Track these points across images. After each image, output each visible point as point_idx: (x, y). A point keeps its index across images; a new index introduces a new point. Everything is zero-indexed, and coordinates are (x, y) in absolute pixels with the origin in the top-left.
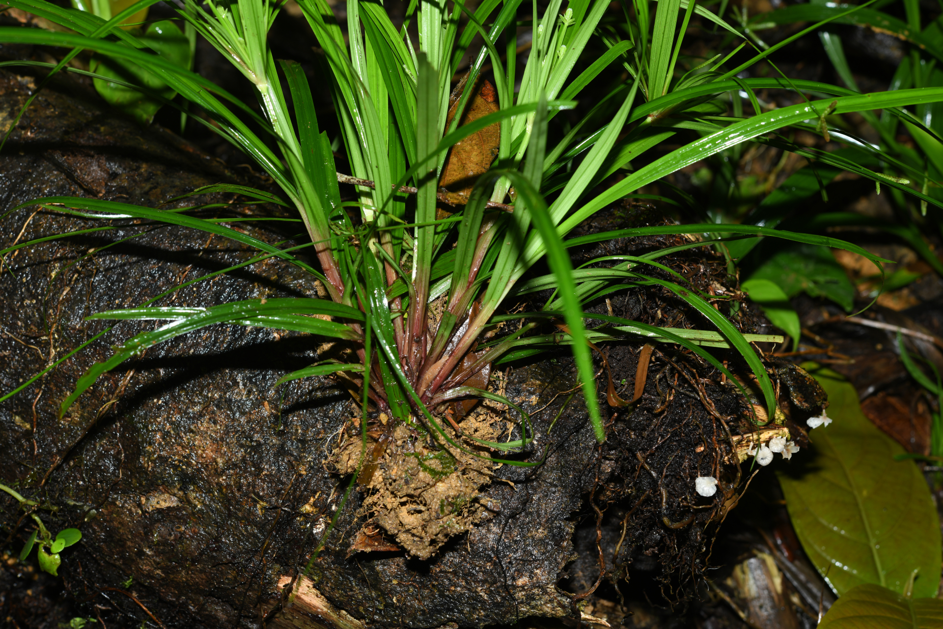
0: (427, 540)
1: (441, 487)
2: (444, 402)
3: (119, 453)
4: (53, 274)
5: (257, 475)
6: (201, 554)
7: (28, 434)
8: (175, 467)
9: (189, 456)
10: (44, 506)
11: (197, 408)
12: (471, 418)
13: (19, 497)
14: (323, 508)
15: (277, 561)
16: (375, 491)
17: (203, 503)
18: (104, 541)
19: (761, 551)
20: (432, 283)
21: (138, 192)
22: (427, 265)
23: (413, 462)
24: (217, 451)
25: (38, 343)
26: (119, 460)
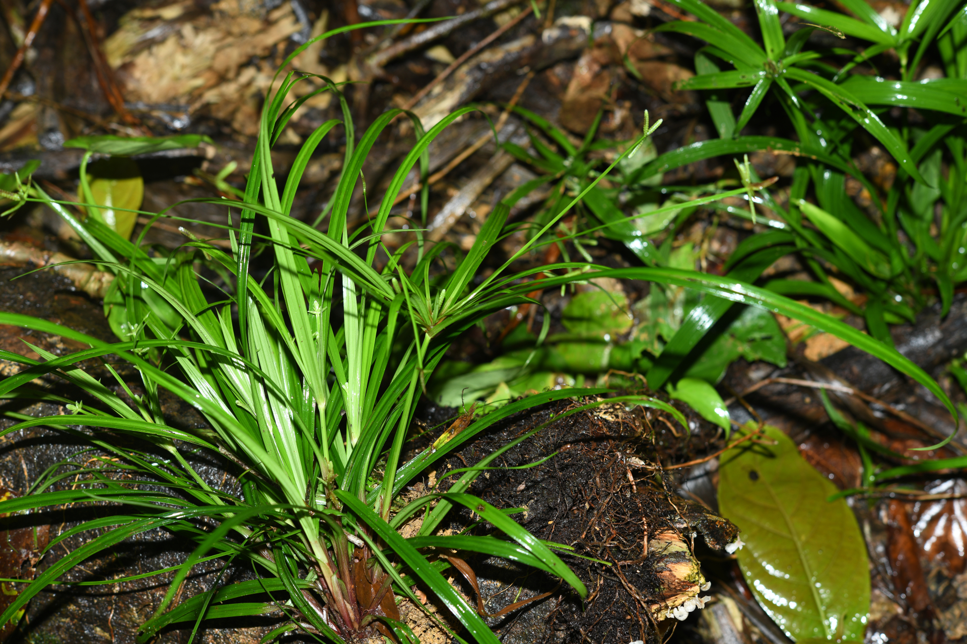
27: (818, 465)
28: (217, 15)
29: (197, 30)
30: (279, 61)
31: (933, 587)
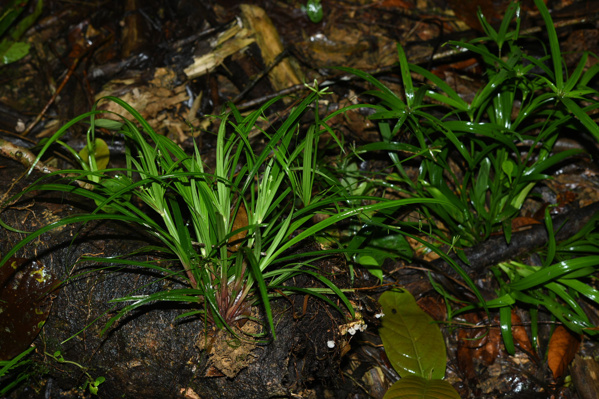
0: (232, 371)
1: (236, 351)
2: (235, 321)
3: (117, 347)
4: (88, 281)
5: (170, 351)
6: (151, 383)
7: (82, 342)
8: (139, 351)
9: (144, 346)
10: (91, 369)
11: (146, 328)
12: (246, 325)
13: (81, 366)
14: (195, 362)
15: (180, 383)
16: (213, 355)
17: (150, 363)
18: (114, 380)
19: (376, 366)
20: (228, 278)
21: (117, 247)
22: (226, 273)
23: (225, 343)
24: (154, 343)
25: (84, 308)
26: (118, 350)
27: (426, 311)
28: (151, 86)
29: (140, 91)
30: (176, 115)
31: (477, 370)
